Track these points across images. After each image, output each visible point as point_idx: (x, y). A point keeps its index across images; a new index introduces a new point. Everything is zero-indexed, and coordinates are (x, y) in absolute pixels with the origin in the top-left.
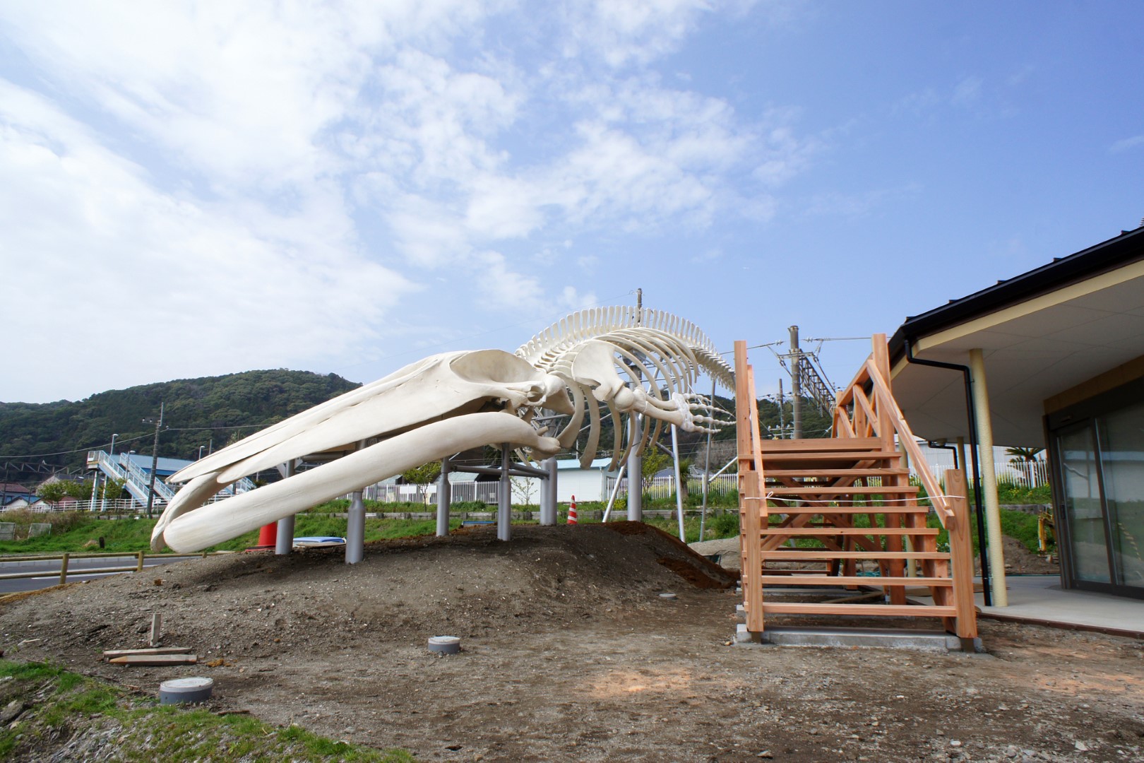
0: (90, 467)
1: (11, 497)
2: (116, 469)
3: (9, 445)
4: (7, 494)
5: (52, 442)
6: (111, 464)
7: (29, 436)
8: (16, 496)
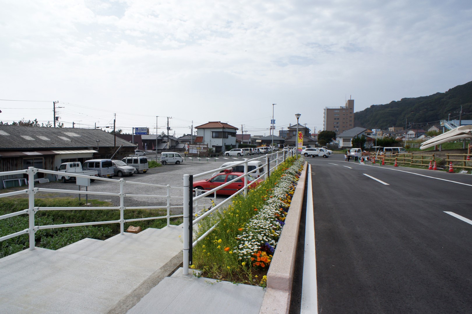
0: (441, 125)
1: (420, 134)
2: (450, 126)
3: (418, 114)
4: (418, 133)
5: (434, 111)
6: (448, 124)
7: (425, 110)
8: (421, 134)
